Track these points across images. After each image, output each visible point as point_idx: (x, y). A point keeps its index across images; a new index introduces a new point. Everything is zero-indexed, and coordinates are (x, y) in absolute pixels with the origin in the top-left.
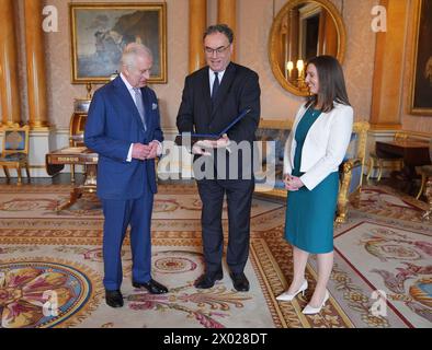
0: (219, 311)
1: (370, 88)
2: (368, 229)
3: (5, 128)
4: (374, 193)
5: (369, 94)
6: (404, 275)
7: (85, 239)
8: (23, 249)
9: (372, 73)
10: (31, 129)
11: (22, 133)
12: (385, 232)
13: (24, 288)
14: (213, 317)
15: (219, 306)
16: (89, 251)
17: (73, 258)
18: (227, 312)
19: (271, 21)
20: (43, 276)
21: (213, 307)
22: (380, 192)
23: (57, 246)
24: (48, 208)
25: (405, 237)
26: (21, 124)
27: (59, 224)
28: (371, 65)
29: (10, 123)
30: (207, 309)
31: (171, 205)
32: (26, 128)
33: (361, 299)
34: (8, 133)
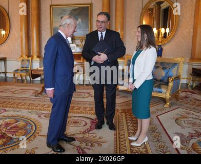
0: (89, 147)
1: (191, 41)
2: (180, 111)
3: (22, 58)
4: (189, 93)
5: (191, 44)
6: (192, 136)
7: (42, 108)
8: (14, 111)
9: (192, 34)
10: (32, 59)
11: (28, 61)
12: (189, 113)
13: (8, 128)
14: (85, 150)
15: (90, 144)
16: (42, 114)
17: (34, 116)
18: (92, 148)
19: (141, 10)
20: (17, 123)
21: (86, 145)
22: (193, 93)
23: (29, 110)
24: (33, 93)
25: (199, 116)
26: (28, 56)
27: (34, 101)
28: (192, 30)
29: (24, 56)
30: (83, 145)
31: (87, 95)
32: (30, 59)
33: (164, 147)
34: (23, 60)
